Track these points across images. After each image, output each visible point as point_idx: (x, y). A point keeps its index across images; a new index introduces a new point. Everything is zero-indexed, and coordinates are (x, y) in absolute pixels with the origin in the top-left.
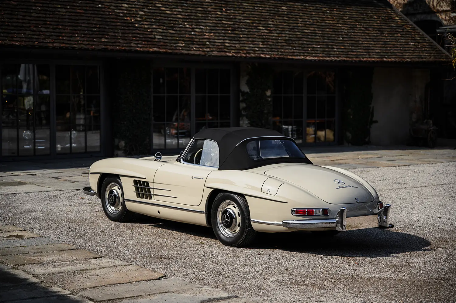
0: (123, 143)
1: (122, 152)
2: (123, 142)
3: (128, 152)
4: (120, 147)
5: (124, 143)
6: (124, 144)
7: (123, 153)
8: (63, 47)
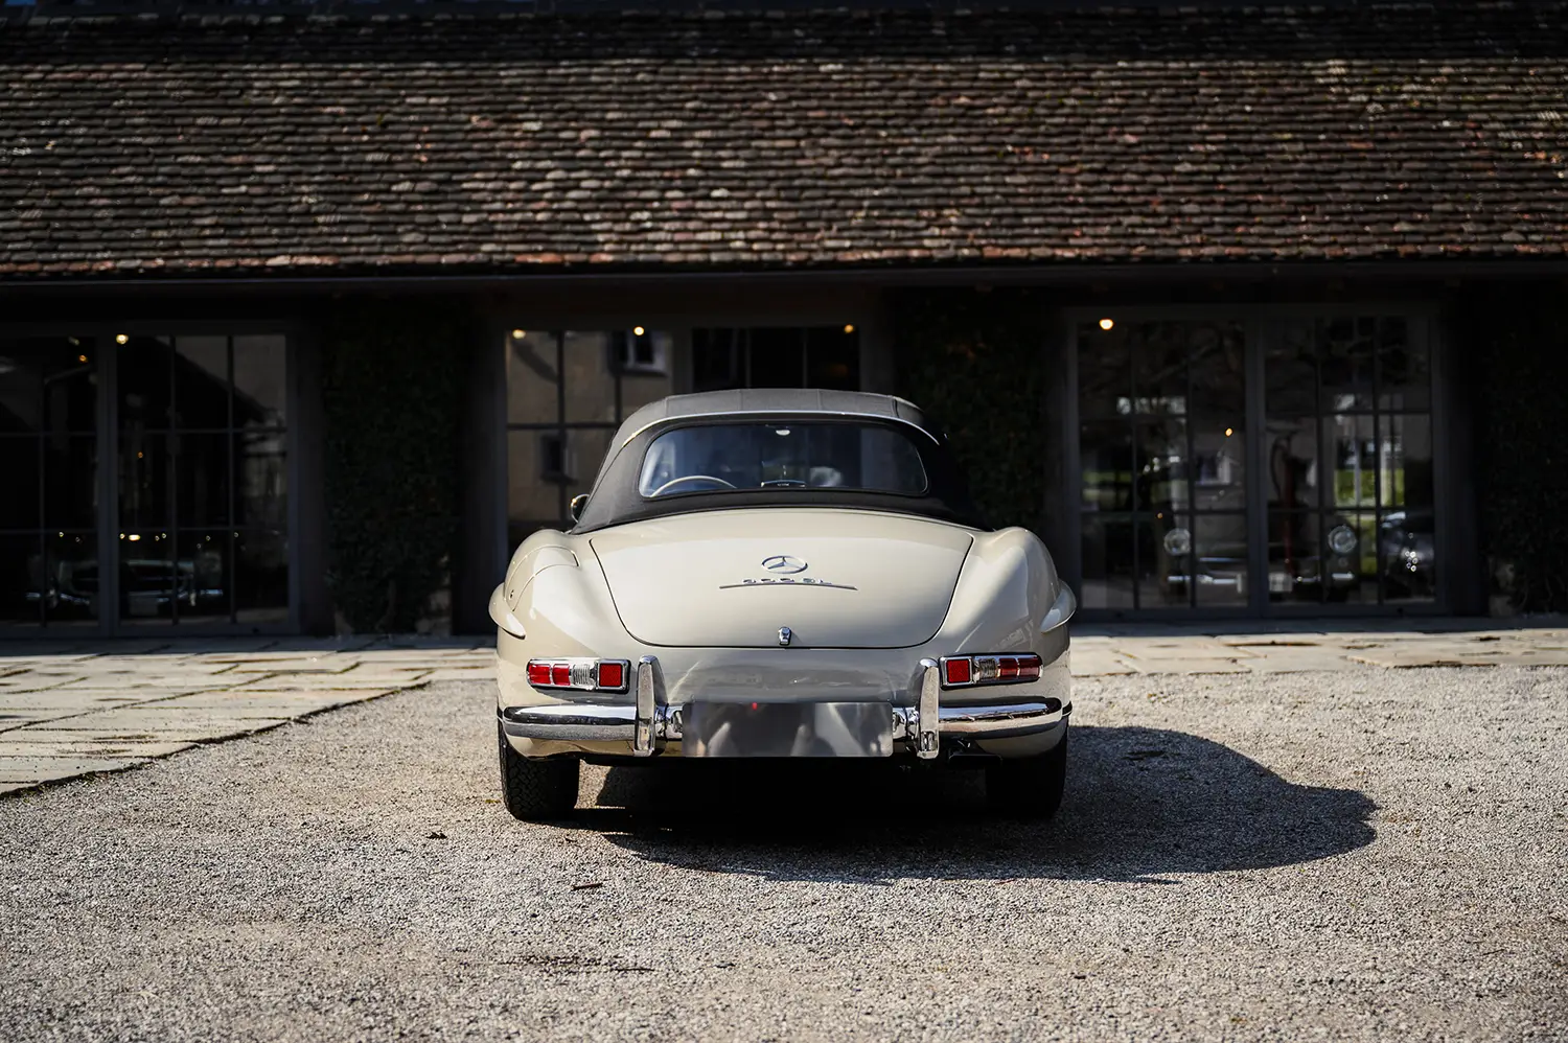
0: (1507, 572)
1: (1507, 598)
2: (1510, 566)
3: (1525, 599)
4: (1502, 584)
5: (1511, 570)
6: (1510, 575)
7: (1509, 603)
8: (1230, 255)
